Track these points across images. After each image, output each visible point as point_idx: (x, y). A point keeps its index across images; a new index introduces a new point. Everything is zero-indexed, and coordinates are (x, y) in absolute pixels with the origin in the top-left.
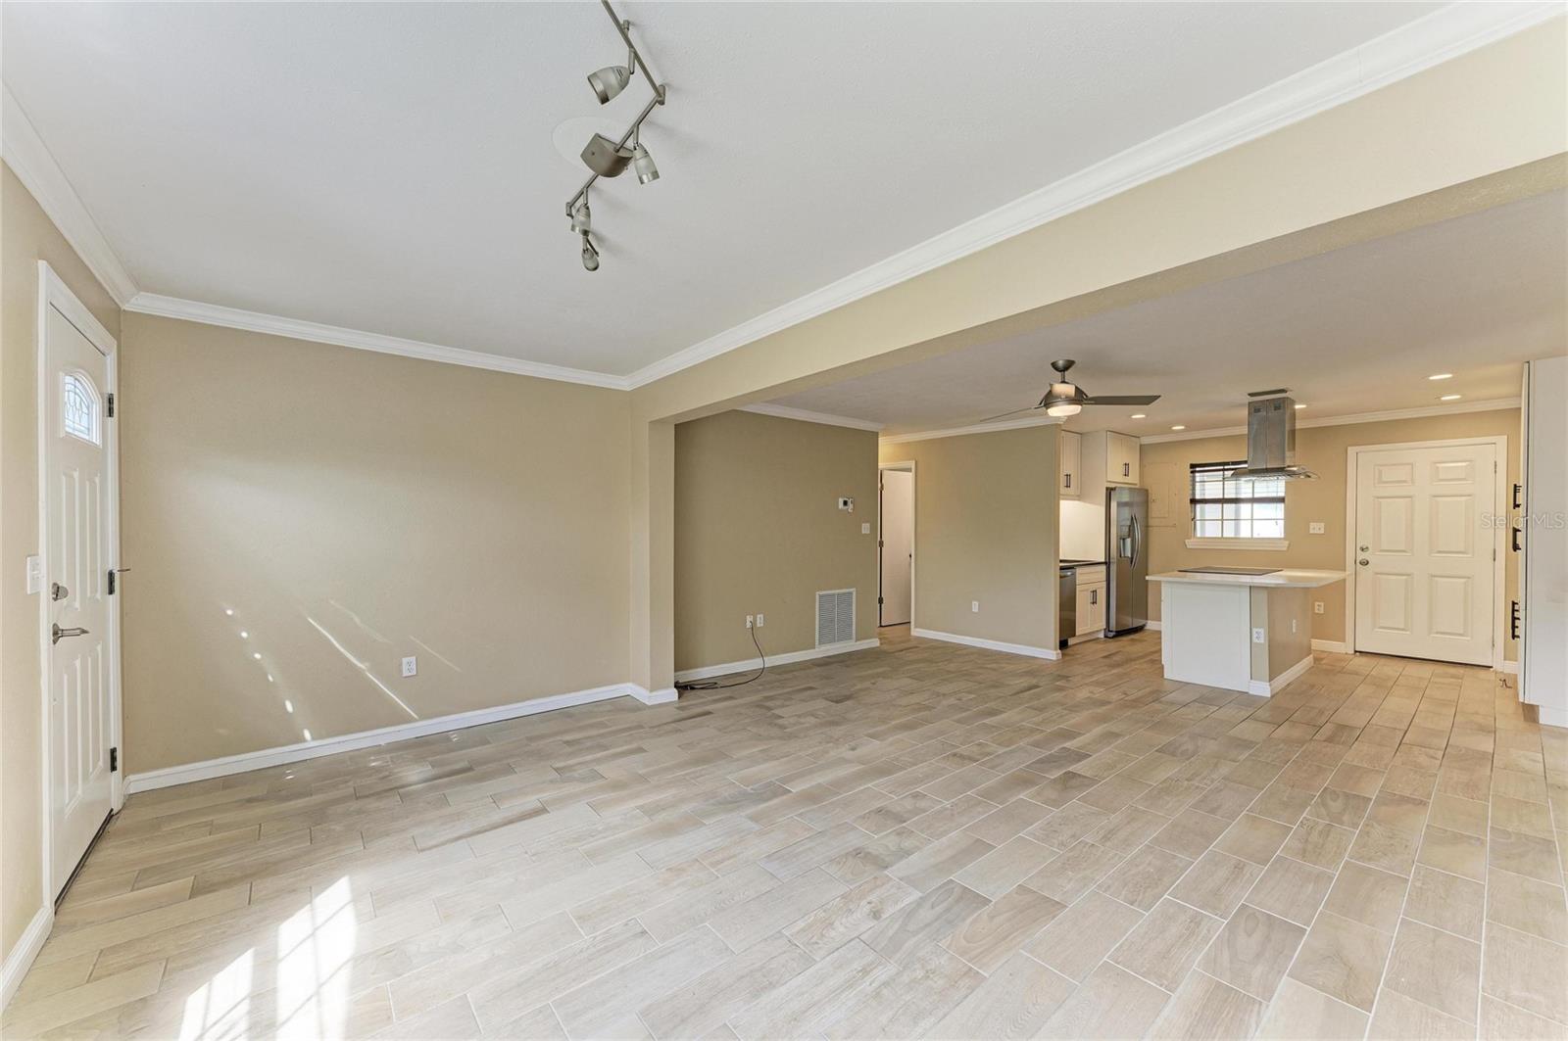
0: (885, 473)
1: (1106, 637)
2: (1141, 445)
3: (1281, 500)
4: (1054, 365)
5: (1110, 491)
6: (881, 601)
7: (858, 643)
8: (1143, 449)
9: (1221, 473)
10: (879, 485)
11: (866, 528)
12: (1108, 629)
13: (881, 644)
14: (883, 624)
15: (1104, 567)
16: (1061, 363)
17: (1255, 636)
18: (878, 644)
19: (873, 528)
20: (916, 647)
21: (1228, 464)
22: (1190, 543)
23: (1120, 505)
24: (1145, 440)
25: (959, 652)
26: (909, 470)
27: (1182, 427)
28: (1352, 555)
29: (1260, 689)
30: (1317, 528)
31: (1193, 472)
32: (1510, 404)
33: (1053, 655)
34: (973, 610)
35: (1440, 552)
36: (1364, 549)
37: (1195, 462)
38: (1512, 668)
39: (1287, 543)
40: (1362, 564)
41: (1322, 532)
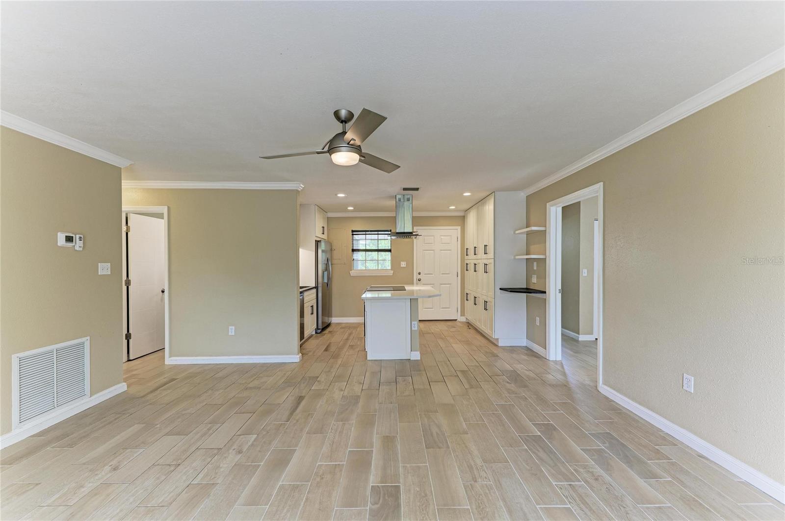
0: (132, 217)
1: (316, 333)
2: (328, 218)
3: (390, 251)
4: (337, 114)
5: (317, 243)
6: (128, 337)
7: (93, 397)
8: (329, 220)
9: (365, 236)
10: (124, 228)
11: (104, 269)
12: (317, 328)
13: (128, 386)
14: (131, 358)
15: (315, 290)
16: (343, 113)
17: (413, 326)
18: (125, 388)
19: (116, 268)
20: (173, 380)
21: (368, 231)
22: (352, 273)
23: (323, 251)
24: (330, 215)
25: (220, 374)
26: (160, 216)
27: (352, 208)
28: (416, 276)
29: (416, 356)
30: (403, 264)
31: (353, 235)
32: (461, 214)
33: (296, 358)
34: (230, 334)
35: (442, 274)
36: (419, 274)
37: (354, 230)
38: (463, 319)
39: (393, 272)
40: (419, 280)
41: (406, 266)
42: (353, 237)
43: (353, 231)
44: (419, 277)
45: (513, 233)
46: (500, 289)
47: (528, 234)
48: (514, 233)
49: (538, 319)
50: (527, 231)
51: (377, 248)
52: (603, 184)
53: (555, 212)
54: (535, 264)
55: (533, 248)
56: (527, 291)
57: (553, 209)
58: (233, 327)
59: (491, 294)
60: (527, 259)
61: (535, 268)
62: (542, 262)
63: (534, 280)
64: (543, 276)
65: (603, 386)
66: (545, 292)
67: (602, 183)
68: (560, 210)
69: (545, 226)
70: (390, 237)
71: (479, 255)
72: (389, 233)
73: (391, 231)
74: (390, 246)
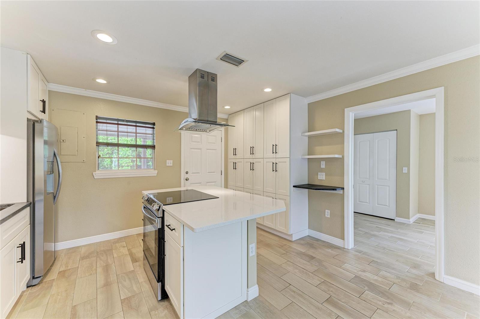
2: (49, 91)
22: (99, 174)
28: (183, 176)
29: (254, 293)
30: (169, 163)
31: (97, 122)
32: (226, 117)
35: (209, 172)
36: (187, 173)
37: (99, 115)
39: (156, 171)
40: (186, 180)
41: (172, 165)
42: (97, 126)
43: (97, 117)
44: (187, 176)
46: (294, 186)
47: (310, 137)
48: (302, 135)
49: (328, 211)
50: (309, 135)
51: (134, 143)
52: (445, 89)
53: (351, 116)
54: (323, 163)
55: (319, 148)
57: (351, 114)
59: (285, 191)
60: (308, 159)
61: (323, 167)
63: (322, 177)
66: (343, 189)
67: (443, 88)
69: (343, 129)
70: (153, 131)
71: (258, 153)
72: (152, 126)
73: (154, 124)
74: (154, 142)
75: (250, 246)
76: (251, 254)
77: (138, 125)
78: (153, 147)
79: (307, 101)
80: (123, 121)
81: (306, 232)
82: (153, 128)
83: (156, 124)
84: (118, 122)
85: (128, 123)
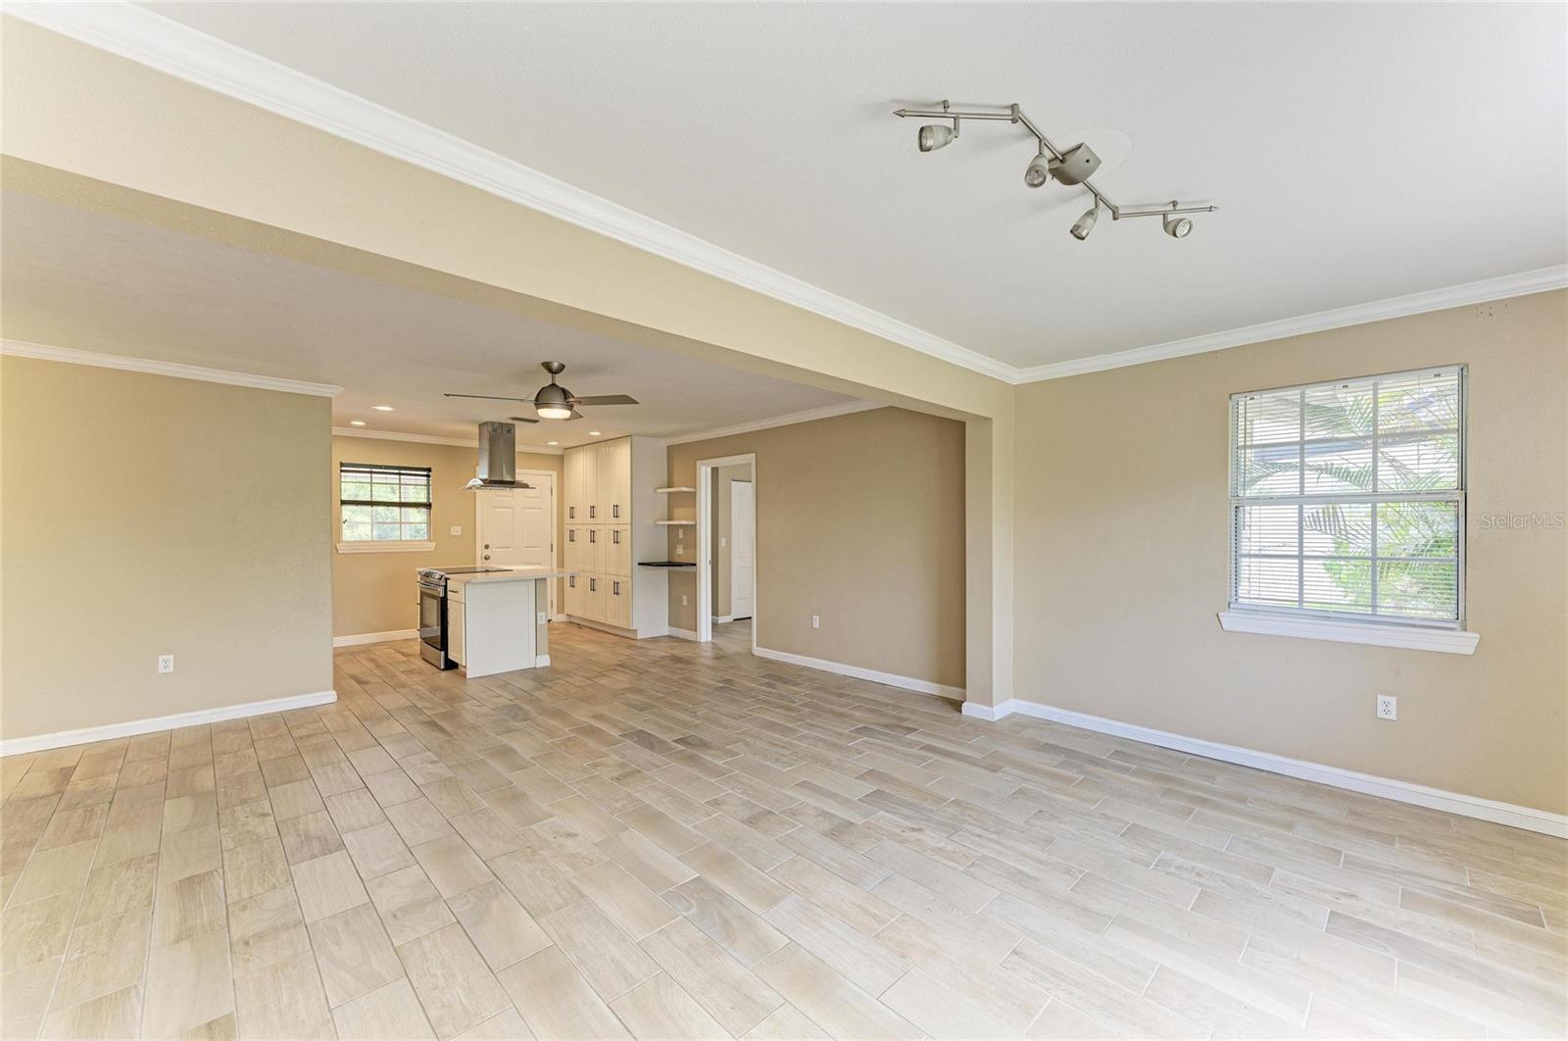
16: (555, 365)
17: (539, 619)
22: (342, 547)
27: (362, 424)
28: (480, 552)
29: (544, 661)
30: (456, 531)
31: (342, 472)
32: (560, 453)
33: (331, 696)
34: (161, 670)
35: (527, 547)
36: (487, 546)
37: (346, 461)
38: (562, 618)
39: (434, 544)
40: (486, 558)
41: (460, 534)
42: (341, 477)
43: (342, 464)
44: (487, 552)
45: (652, 491)
46: (640, 564)
47: (669, 494)
48: (655, 492)
49: (685, 597)
50: (669, 491)
51: (397, 501)
52: (756, 456)
53: (704, 472)
54: (681, 531)
55: (677, 512)
56: (670, 564)
57: (703, 468)
58: (171, 657)
59: (627, 571)
60: (669, 525)
61: (681, 536)
62: (691, 530)
63: (680, 551)
64: (692, 544)
65: (759, 648)
66: (695, 565)
67: (755, 454)
68: (709, 469)
69: (695, 488)
70: (428, 480)
71: (600, 518)
72: (425, 473)
73: (429, 470)
74: (428, 498)
75: (539, 614)
76: (539, 622)
77: (402, 472)
78: (428, 506)
79: (664, 443)
80: (381, 467)
81: (665, 630)
82: (428, 476)
83: (432, 469)
84: (372, 468)
85: (386, 469)
